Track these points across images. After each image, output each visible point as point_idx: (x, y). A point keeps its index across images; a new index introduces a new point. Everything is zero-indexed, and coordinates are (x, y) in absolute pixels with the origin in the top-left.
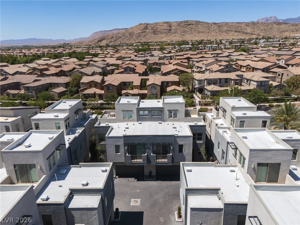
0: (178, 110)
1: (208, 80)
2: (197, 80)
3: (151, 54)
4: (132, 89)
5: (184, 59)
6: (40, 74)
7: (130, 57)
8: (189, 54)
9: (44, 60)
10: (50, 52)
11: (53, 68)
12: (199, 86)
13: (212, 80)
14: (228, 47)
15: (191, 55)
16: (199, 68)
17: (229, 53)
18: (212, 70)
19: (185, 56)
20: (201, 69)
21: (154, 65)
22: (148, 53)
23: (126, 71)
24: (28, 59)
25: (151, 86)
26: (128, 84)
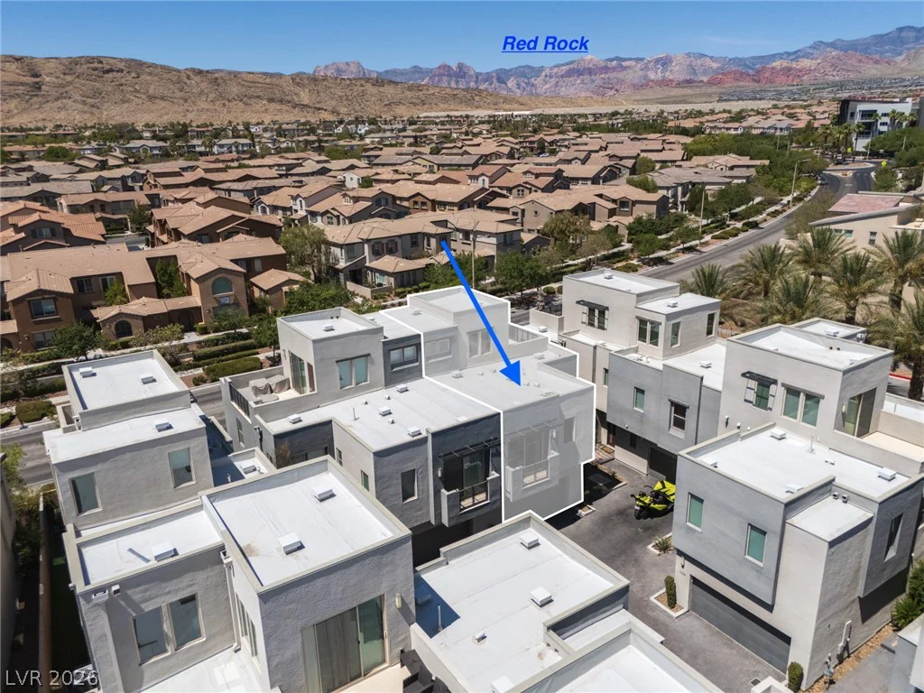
1: (372, 242)
4: (128, 300)
5: (187, 185)
8: (198, 169)
12: (348, 264)
13: (384, 241)
14: (285, 144)
17: (318, 162)
18: (335, 213)
19: (191, 176)
23: (35, 237)
25: (213, 279)
26: (98, 284)
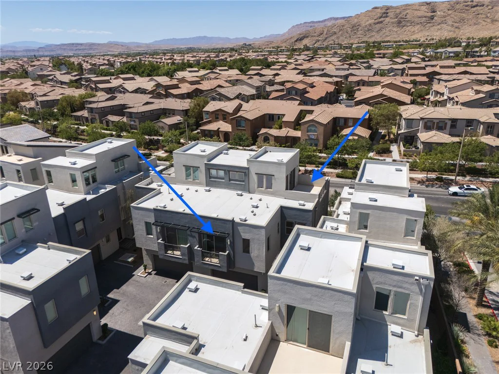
0: (274, 175)
2: (405, 119)
3: (368, 64)
4: (280, 128)
5: (423, 75)
6: (164, 93)
7: (323, 70)
9: (190, 72)
10: (208, 59)
11: (187, 84)
12: (406, 131)
13: (436, 121)
16: (439, 95)
18: (456, 99)
19: (429, 70)
20: (442, 96)
21: (358, 85)
22: (362, 63)
23: (289, 94)
24: (170, 69)
25: (308, 125)
26: (276, 118)
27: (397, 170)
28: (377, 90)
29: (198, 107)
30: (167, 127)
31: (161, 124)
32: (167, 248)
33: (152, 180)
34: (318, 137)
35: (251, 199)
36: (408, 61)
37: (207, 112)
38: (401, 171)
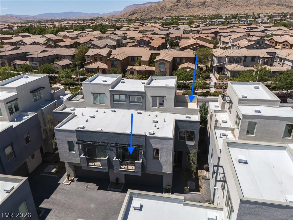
0: (165, 97)
1: (229, 58)
2: (217, 57)
3: (177, 28)
4: (140, 65)
5: (211, 33)
6: (54, 45)
7: (153, 31)
8: (218, 28)
9: (68, 32)
10: (78, 25)
11: (69, 39)
12: (218, 64)
13: (235, 58)
14: (267, 21)
15: (220, 29)
16: (225, 44)
17: (265, 27)
18: (238, 46)
19: (213, 31)
20: (227, 44)
21: (176, 39)
22: (173, 27)
24: (54, 30)
25: (160, 62)
26: (136, 59)
27: (255, 88)
28: (192, 41)
29: (82, 53)
30: (61, 67)
31: (56, 66)
32: (88, 161)
33: (65, 106)
34: (166, 70)
35: (149, 116)
36: (198, 26)
37: (89, 56)
38: (258, 88)
